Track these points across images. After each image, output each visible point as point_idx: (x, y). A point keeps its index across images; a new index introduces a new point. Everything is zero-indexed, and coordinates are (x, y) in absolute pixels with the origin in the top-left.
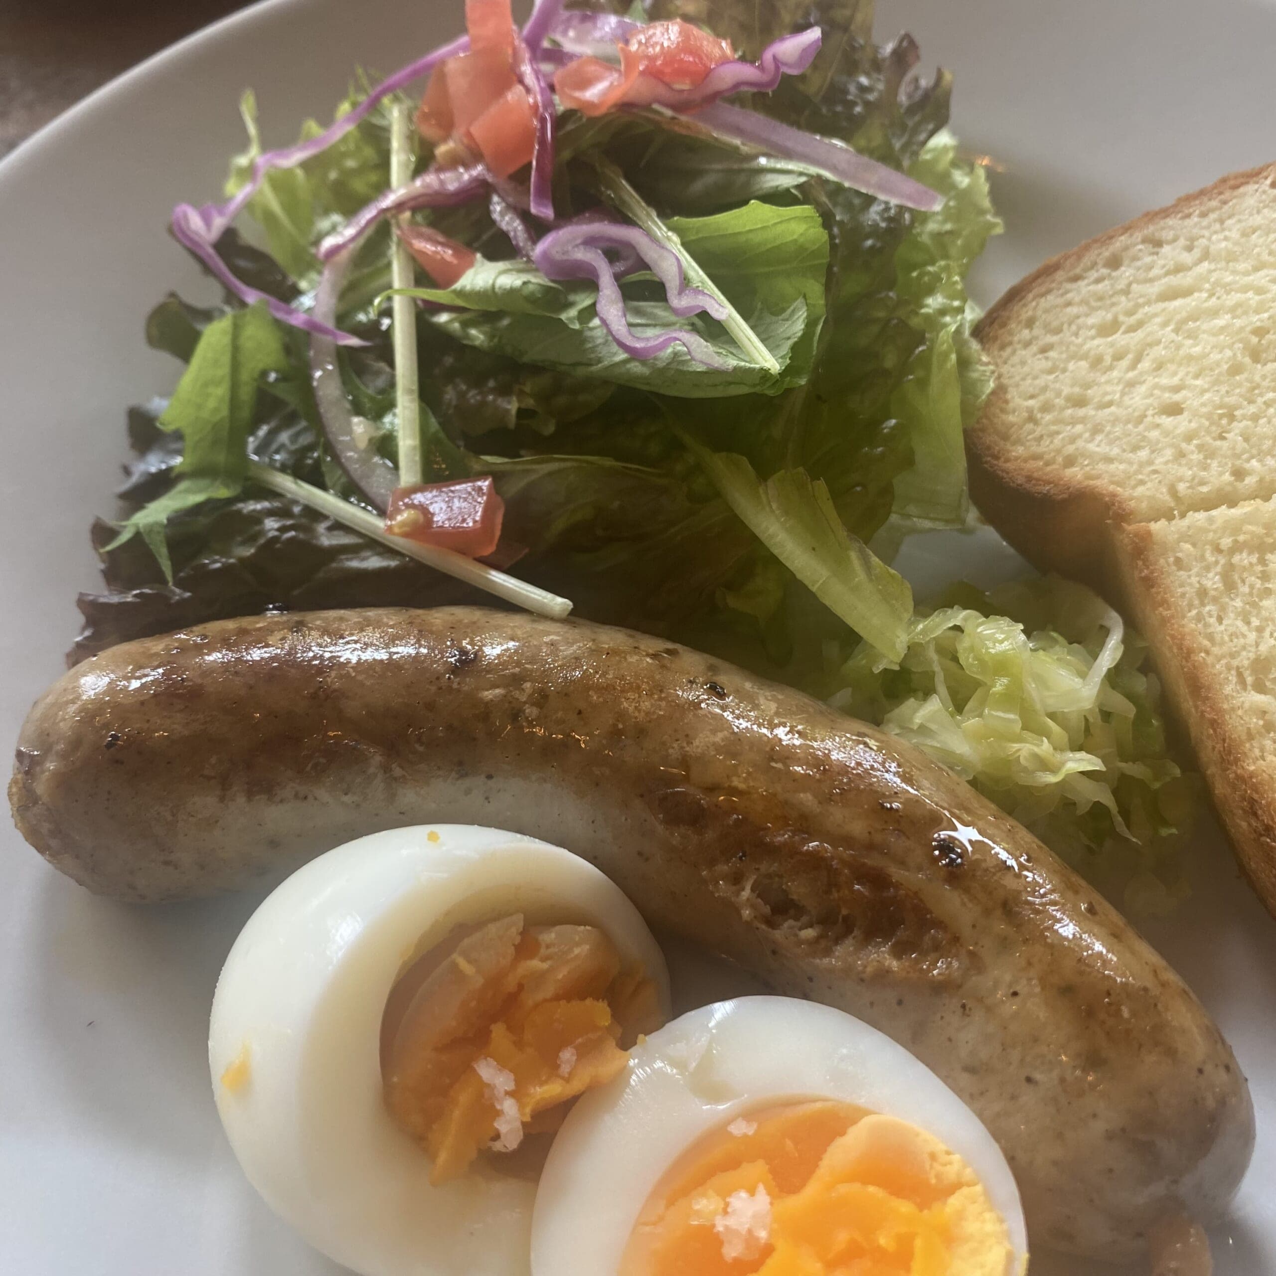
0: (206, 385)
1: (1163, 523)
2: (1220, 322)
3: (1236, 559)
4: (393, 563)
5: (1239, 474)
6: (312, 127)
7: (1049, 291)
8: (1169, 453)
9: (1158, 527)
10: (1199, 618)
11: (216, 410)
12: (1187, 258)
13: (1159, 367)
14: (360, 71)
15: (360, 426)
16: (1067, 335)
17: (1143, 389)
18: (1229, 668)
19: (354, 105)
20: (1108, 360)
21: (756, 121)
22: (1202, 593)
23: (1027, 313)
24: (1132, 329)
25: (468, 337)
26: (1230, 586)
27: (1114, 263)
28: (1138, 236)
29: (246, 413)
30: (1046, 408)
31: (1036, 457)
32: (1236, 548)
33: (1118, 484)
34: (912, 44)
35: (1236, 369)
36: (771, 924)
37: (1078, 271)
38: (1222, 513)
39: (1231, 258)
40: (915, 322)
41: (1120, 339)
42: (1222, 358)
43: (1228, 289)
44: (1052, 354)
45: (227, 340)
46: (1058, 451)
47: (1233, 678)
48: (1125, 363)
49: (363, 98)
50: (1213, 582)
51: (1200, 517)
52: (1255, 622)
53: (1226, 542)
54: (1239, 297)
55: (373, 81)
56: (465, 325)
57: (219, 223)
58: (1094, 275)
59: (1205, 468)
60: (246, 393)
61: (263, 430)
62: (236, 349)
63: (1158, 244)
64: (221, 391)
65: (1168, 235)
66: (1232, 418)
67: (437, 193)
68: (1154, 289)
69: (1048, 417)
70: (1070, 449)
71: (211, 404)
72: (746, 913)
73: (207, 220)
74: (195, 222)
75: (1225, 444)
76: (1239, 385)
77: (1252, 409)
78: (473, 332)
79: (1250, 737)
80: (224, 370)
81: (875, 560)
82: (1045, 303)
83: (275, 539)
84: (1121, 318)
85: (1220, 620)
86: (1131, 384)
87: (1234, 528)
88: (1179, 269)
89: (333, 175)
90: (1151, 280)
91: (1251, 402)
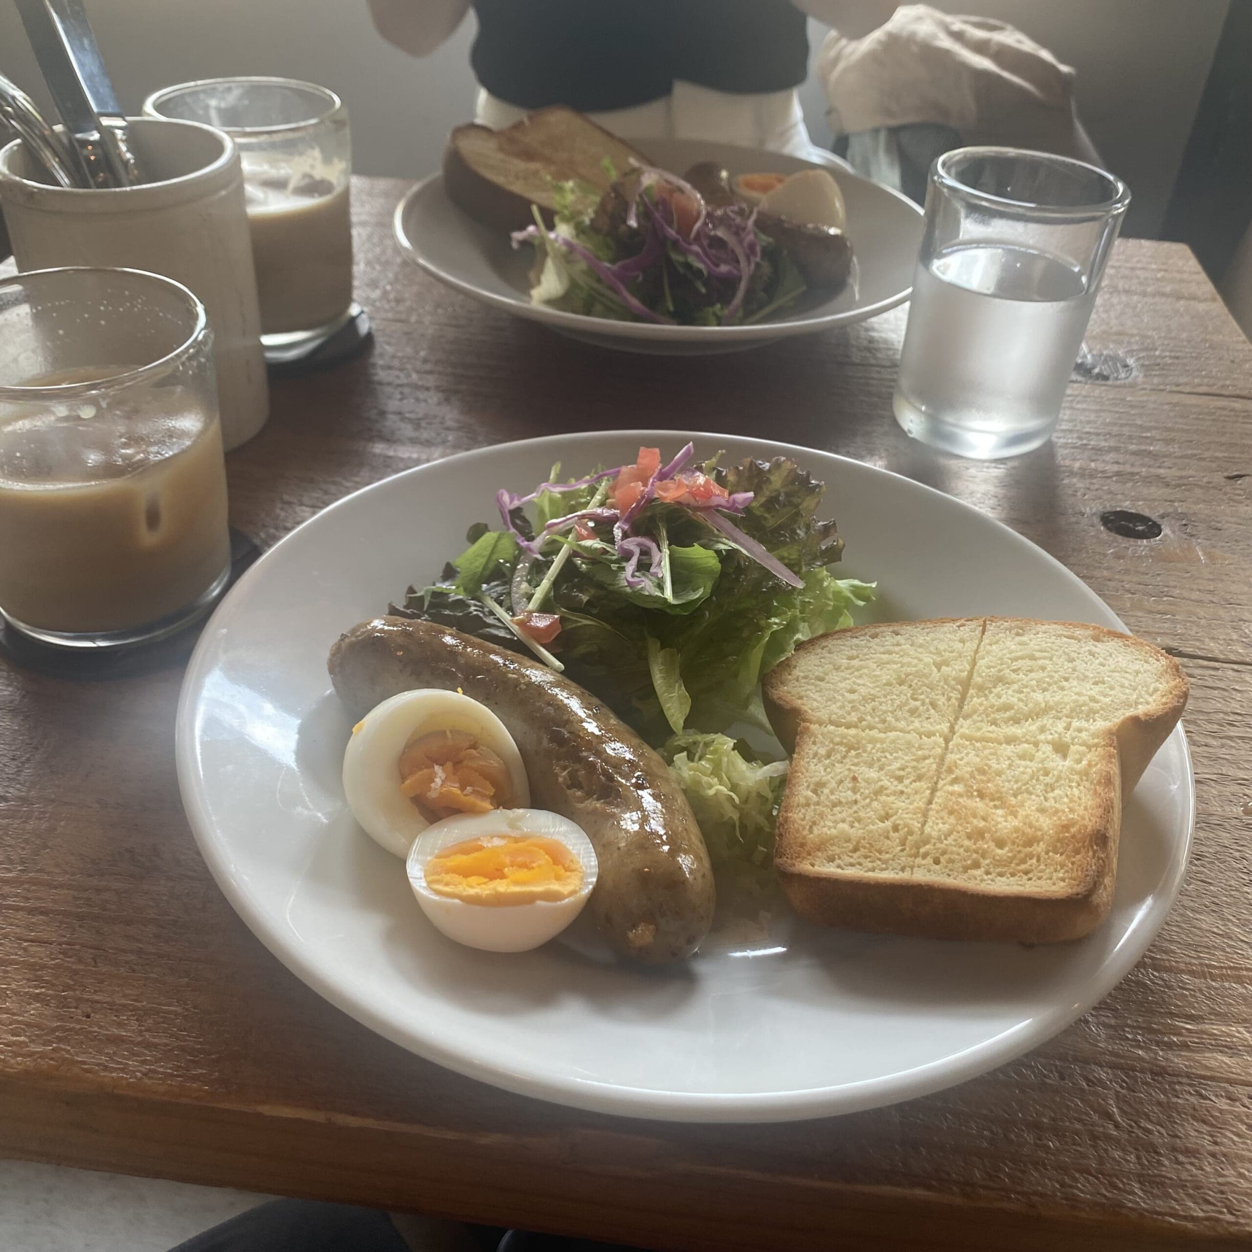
0: (478, 556)
1: (817, 726)
2: (895, 666)
3: (837, 747)
4: (509, 637)
5: (861, 720)
6: (573, 481)
7: (840, 638)
8: (839, 704)
9: (814, 727)
10: (808, 763)
11: (477, 567)
12: (903, 641)
13: (860, 677)
14: (600, 465)
15: (524, 585)
16: (834, 656)
17: (847, 681)
18: (807, 781)
19: (591, 477)
20: (843, 668)
21: (728, 525)
22: (815, 755)
23: (824, 644)
24: (861, 660)
25: (581, 567)
26: (828, 756)
27: (874, 636)
28: (891, 629)
29: (488, 572)
30: (805, 677)
31: (789, 692)
32: (840, 744)
33: (812, 710)
34: (834, 524)
35: (889, 684)
36: (569, 788)
37: (857, 635)
38: (843, 730)
39: (921, 646)
40: (763, 623)
41: (856, 663)
42: (885, 679)
43: (908, 655)
44: (823, 660)
45: (493, 541)
46: (798, 693)
47: (805, 784)
48: (849, 671)
49: (595, 476)
50: (822, 751)
51: (831, 728)
52: (829, 770)
53: (837, 739)
54: (910, 660)
55: (603, 470)
56: (583, 563)
57: (516, 503)
58: (862, 638)
59: (849, 714)
60: (491, 565)
61: (493, 584)
62: (495, 546)
63: (897, 634)
64: (483, 561)
65: (903, 632)
66: (873, 700)
67: (599, 515)
68: (882, 650)
69: (804, 680)
70: (803, 693)
71: (477, 564)
72: (560, 779)
73: (512, 500)
74: (506, 498)
75: (862, 708)
76: (885, 690)
77: (883, 700)
78: (584, 566)
79: (798, 806)
80: (487, 553)
81: (683, 688)
82: (835, 642)
83: (471, 612)
84: (861, 656)
85: (816, 765)
86: (845, 679)
87: (843, 736)
88: (898, 644)
89: (573, 502)
90: (883, 646)
91: (885, 697)
